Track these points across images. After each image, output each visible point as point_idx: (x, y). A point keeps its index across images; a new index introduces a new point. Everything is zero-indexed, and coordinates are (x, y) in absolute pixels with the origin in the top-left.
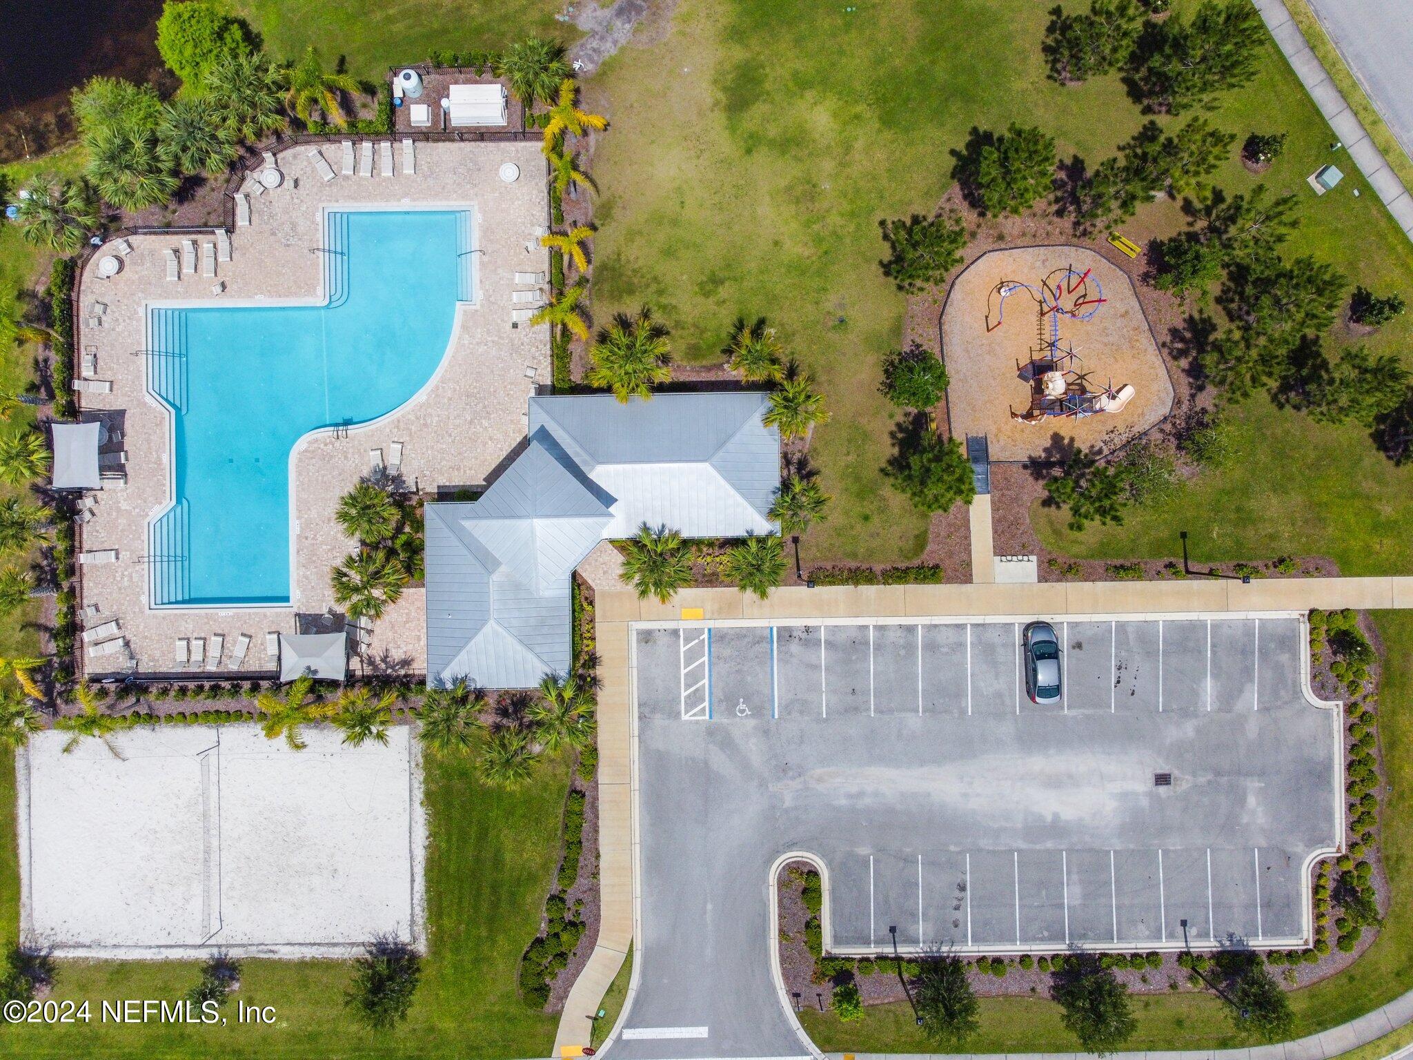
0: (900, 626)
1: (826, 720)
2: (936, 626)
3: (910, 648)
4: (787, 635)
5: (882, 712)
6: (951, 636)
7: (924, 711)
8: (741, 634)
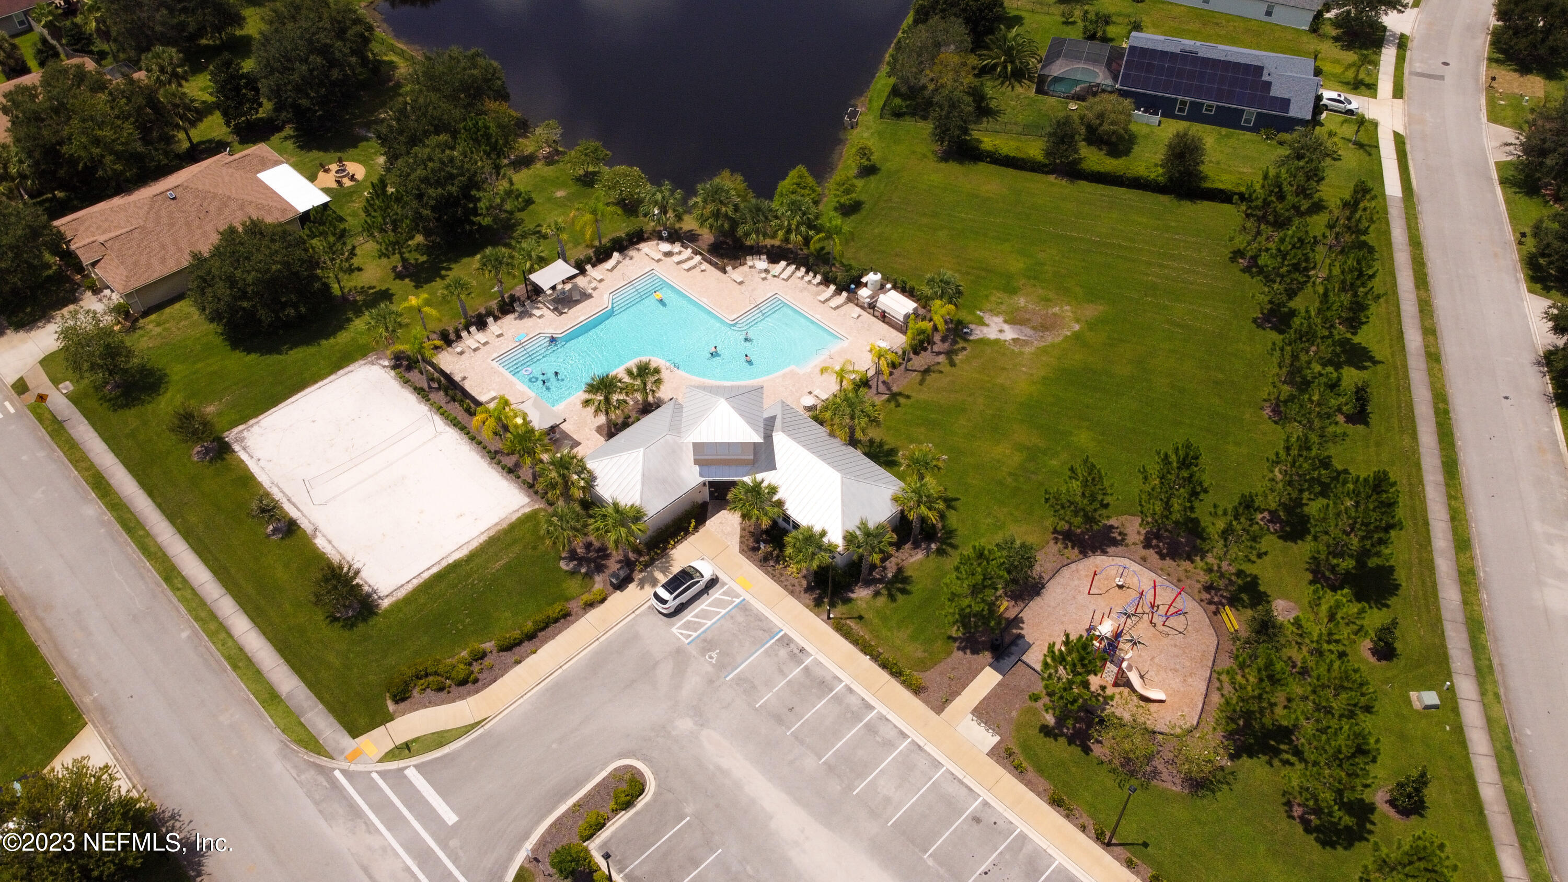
0: (863, 699)
1: (756, 709)
2: (887, 720)
3: (857, 717)
4: (786, 641)
5: (797, 738)
6: (891, 734)
7: (825, 763)
8: (760, 618)
